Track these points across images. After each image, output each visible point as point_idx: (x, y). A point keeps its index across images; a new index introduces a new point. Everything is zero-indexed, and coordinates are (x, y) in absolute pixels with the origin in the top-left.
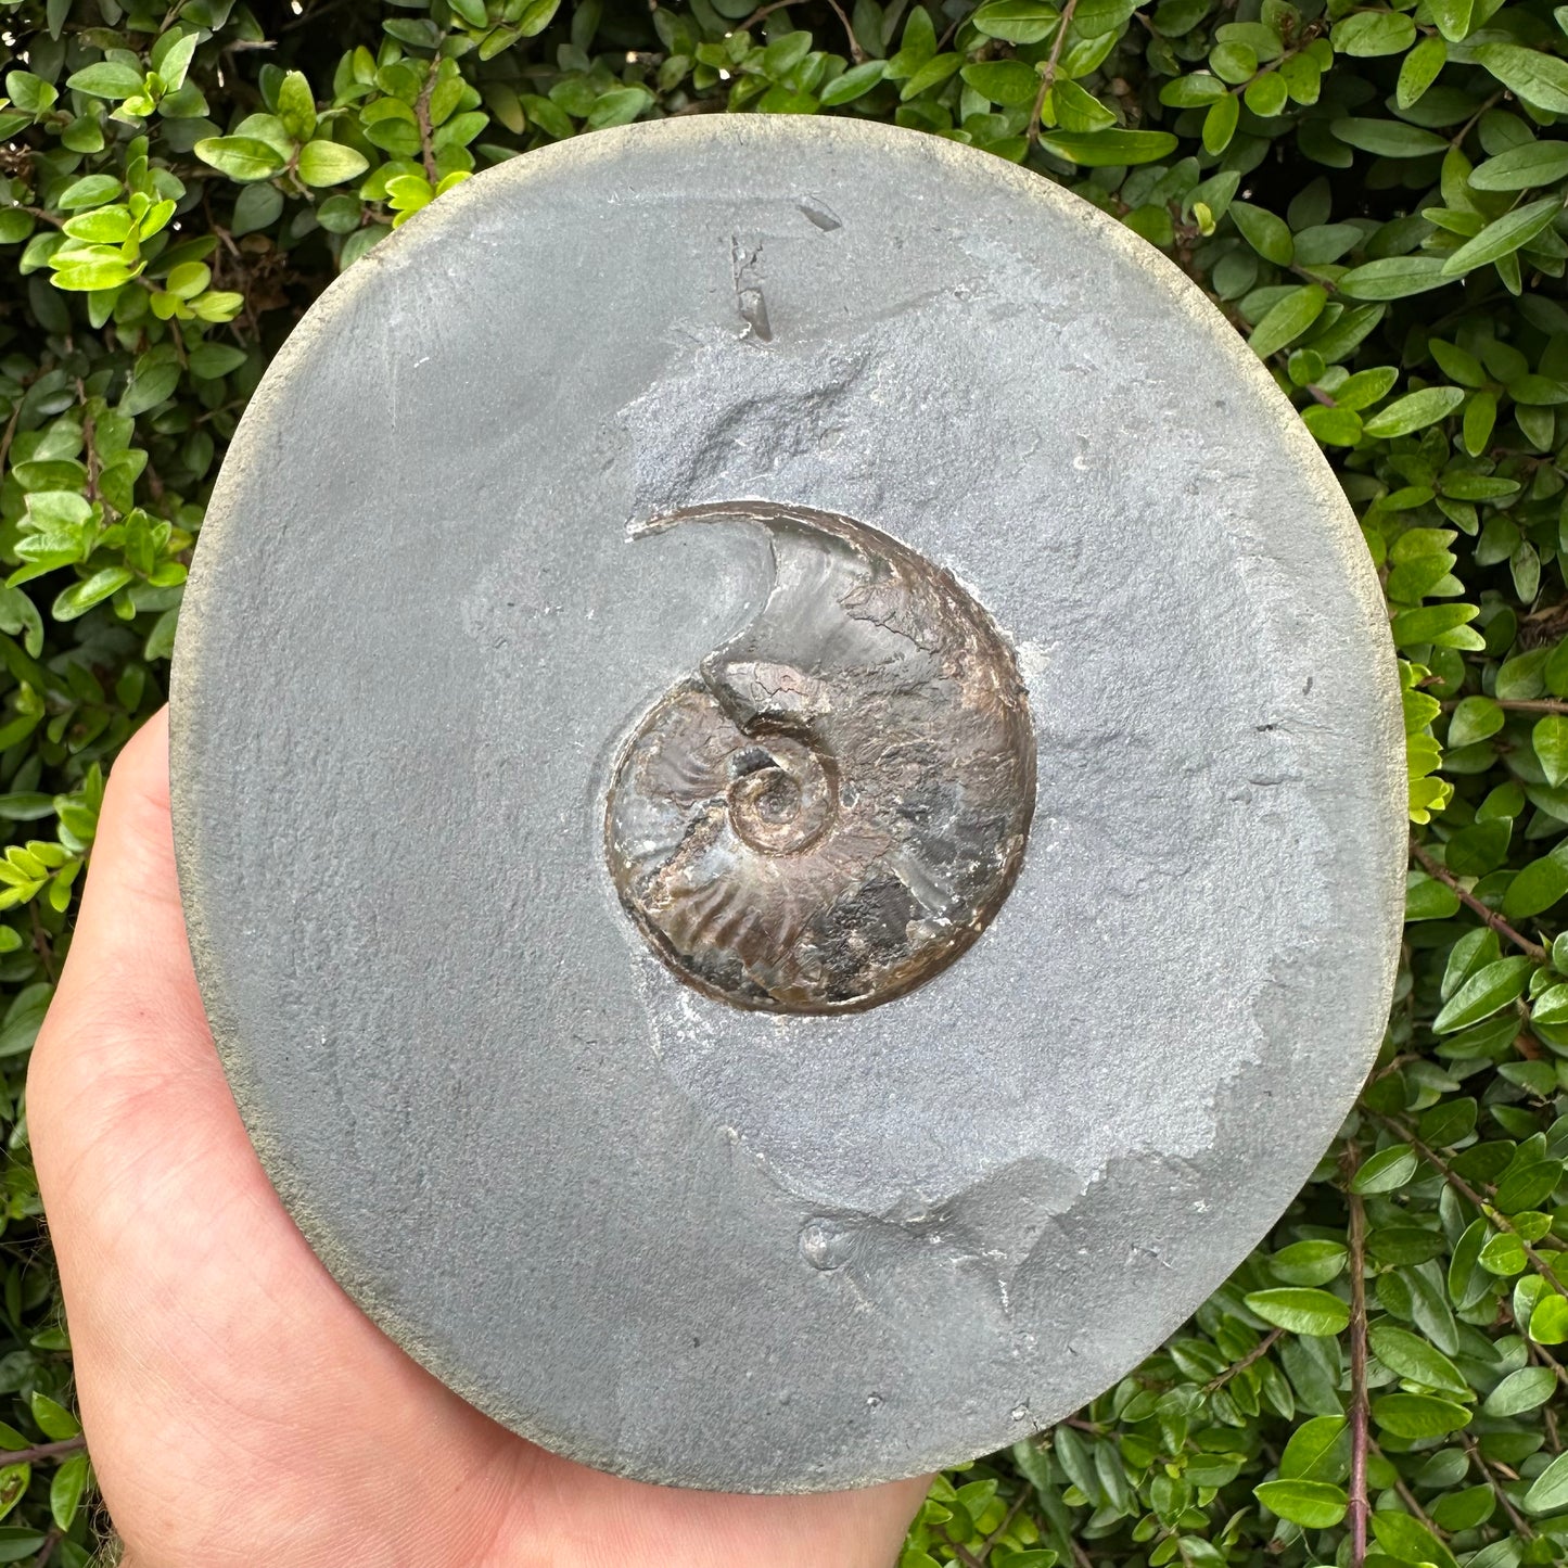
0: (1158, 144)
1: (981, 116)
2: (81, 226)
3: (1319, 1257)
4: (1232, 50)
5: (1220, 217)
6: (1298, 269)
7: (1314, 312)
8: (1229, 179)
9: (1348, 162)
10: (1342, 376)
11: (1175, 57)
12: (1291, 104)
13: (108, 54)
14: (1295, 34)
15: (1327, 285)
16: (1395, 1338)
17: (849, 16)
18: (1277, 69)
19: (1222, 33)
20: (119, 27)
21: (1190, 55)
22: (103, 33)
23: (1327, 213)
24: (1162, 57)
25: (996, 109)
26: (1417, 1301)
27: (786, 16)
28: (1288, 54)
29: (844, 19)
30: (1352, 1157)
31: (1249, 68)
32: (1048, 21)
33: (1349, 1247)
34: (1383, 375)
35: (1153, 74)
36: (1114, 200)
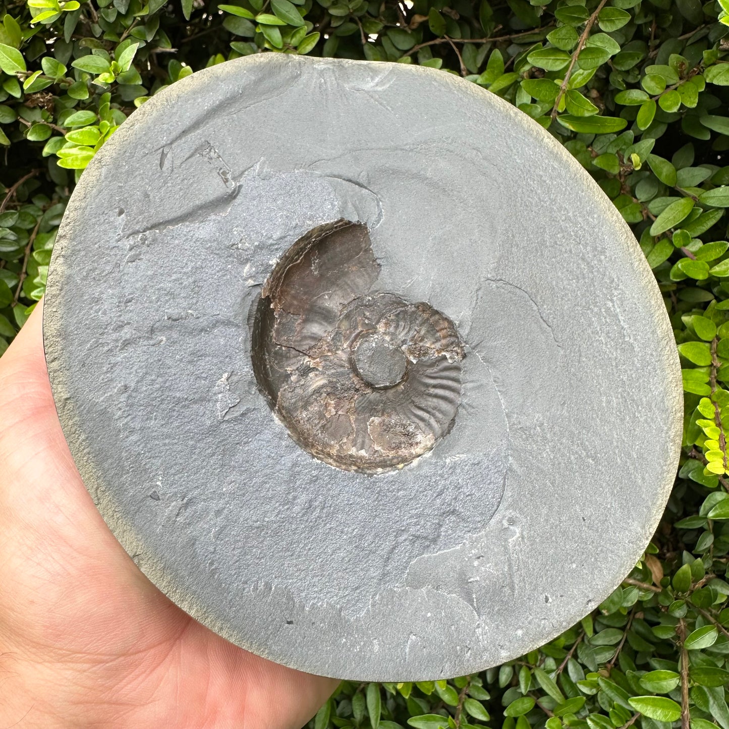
0: (616, 123)
1: (526, 104)
2: (74, 136)
3: (665, 679)
4: (653, 78)
5: (643, 161)
6: (678, 188)
7: (687, 211)
8: (649, 143)
9: (708, 137)
10: (699, 244)
11: (623, 80)
12: (682, 106)
13: (93, 51)
14: (685, 72)
15: (694, 198)
16: (703, 724)
17: (461, 51)
18: (676, 89)
19: (648, 70)
20: (100, 38)
21: (631, 80)
22: (92, 41)
23: (692, 161)
24: (616, 80)
25: (534, 101)
26: (711, 701)
27: (429, 49)
28: (682, 82)
29: (458, 53)
30: (683, 627)
31: (662, 88)
32: (565, 60)
33: (680, 674)
34: (721, 245)
35: (611, 88)
36: (590, 149)
